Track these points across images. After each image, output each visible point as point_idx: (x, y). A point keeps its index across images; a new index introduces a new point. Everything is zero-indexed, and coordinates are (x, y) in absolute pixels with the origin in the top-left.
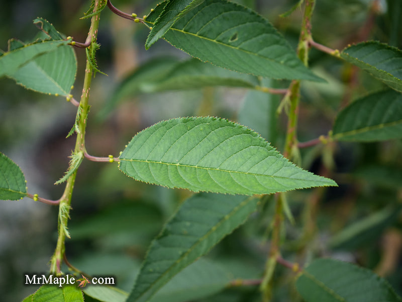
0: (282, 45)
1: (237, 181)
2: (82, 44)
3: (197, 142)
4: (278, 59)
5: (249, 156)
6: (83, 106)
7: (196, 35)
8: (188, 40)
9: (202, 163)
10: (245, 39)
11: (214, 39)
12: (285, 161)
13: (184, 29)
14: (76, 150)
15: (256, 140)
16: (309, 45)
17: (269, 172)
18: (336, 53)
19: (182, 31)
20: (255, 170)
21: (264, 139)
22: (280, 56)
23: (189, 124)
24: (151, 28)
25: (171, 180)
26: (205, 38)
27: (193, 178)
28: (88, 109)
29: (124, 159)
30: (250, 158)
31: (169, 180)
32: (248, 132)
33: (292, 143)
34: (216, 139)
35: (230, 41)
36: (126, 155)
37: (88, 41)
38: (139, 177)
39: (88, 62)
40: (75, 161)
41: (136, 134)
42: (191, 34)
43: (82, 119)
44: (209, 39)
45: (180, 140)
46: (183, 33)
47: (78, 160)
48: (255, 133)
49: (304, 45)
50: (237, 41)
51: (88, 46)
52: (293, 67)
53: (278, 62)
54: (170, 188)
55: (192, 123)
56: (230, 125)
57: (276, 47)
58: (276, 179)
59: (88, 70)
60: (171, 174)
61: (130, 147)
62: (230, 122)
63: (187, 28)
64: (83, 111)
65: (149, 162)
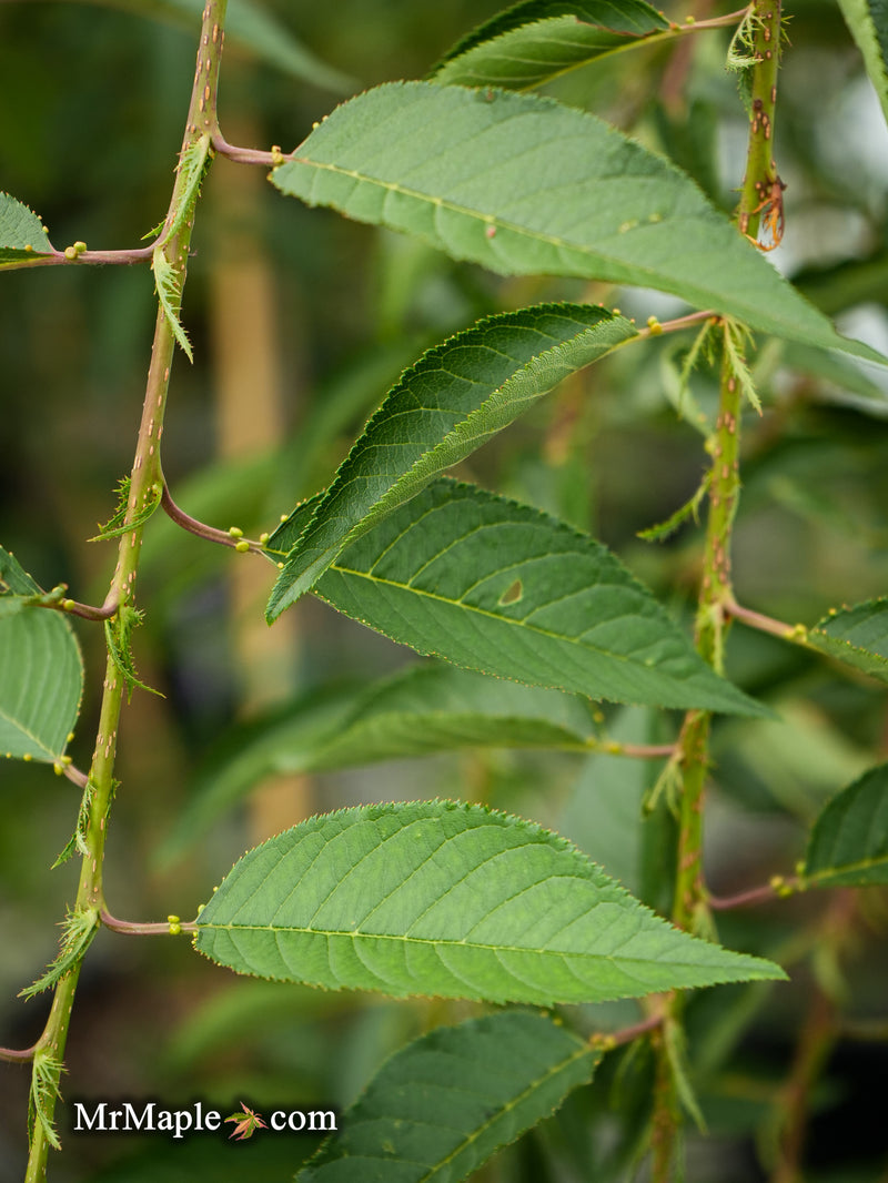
0: (649, 615)
1: (512, 973)
2: (94, 609)
3: (406, 870)
4: (637, 654)
5: (547, 904)
6: (99, 781)
7: (407, 587)
8: (384, 600)
9: (421, 928)
10: (546, 599)
11: (455, 599)
12: (645, 914)
13: (371, 570)
14: (78, 907)
15: (564, 859)
16: (726, 614)
17: (602, 948)
18: (798, 634)
19: (368, 576)
20: (564, 941)
21: (586, 856)
22: (641, 644)
23: (385, 824)
24: (281, 565)
25: (334, 972)
26: (433, 596)
27: (396, 967)
28: (112, 791)
29: (210, 925)
30: (549, 909)
31: (331, 973)
32: (541, 839)
33: (695, 898)
34: (458, 861)
35: (500, 604)
36: (214, 914)
37: (110, 603)
38: (248, 966)
39: (111, 660)
40: (75, 933)
41: (244, 855)
42: (394, 584)
43: (96, 817)
44: (443, 599)
45: (361, 869)
46: (371, 582)
47: (83, 931)
48: (562, 840)
49: (710, 614)
50: (518, 604)
51: (112, 614)
52: (680, 676)
53: (639, 662)
54: (329, 990)
55: (391, 819)
56: (494, 821)
57: (630, 620)
58: (620, 966)
59: (110, 682)
60: (334, 960)
61: (225, 892)
62: (493, 812)
63: (382, 567)
64: (99, 795)
65: (275, 930)
